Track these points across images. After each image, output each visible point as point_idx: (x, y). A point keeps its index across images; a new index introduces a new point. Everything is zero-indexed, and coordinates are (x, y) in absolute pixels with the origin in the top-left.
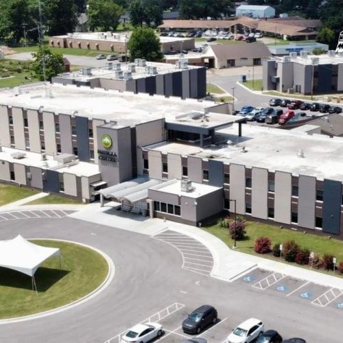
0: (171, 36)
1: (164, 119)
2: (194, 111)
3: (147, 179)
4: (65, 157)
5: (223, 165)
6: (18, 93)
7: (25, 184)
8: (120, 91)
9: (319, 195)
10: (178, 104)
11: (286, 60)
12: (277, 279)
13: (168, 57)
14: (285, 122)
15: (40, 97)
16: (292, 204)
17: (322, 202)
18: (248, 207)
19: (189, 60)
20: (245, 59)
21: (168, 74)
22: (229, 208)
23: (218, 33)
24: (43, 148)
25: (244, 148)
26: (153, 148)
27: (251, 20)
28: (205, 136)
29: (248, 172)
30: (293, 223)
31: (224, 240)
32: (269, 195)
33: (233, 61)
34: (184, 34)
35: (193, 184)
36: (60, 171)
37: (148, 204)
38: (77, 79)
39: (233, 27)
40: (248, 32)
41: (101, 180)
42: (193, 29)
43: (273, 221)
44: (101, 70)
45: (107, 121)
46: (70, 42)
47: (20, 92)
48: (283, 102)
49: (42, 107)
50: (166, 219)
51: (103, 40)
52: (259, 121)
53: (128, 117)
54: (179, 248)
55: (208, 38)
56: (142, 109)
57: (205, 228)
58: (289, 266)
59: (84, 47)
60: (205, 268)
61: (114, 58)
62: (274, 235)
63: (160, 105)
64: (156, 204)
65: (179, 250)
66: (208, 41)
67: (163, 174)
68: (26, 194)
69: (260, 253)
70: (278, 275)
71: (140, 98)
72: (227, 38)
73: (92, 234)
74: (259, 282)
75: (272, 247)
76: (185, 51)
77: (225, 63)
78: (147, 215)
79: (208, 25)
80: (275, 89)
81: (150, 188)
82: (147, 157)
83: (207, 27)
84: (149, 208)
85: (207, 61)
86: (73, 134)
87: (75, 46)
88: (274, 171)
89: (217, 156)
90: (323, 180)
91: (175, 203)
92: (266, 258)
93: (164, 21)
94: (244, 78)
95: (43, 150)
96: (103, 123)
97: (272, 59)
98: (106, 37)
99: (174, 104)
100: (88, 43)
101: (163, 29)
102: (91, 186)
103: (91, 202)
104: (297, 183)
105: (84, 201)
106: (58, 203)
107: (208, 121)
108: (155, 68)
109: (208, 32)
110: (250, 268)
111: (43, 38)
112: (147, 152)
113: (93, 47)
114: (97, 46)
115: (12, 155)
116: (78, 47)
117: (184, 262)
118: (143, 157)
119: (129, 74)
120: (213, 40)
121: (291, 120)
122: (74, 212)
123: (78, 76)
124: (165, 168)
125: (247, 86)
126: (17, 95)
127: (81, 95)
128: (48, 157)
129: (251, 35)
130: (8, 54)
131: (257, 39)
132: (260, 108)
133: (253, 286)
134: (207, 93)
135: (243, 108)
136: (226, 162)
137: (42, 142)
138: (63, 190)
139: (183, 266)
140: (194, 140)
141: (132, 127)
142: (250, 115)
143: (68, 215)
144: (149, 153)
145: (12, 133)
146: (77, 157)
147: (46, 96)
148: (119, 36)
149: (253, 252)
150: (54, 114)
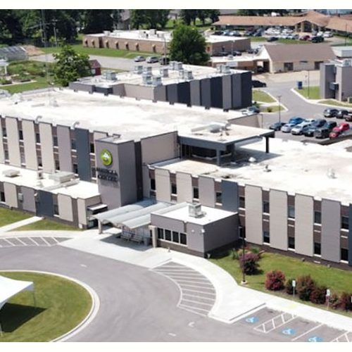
0: (226, 35)
1: (177, 132)
2: (213, 123)
3: (155, 202)
4: (62, 176)
5: (238, 186)
6: (18, 101)
7: (16, 206)
8: (137, 99)
9: (345, 222)
10: (201, 114)
11: (347, 63)
12: (285, 321)
13: (215, 60)
14: (337, 136)
15: (43, 105)
16: (314, 232)
17: (347, 231)
18: (266, 236)
19: (239, 63)
20: (306, 62)
21: (206, 80)
22: (245, 237)
23: (281, 32)
24: (40, 165)
25: (267, 167)
26: (162, 165)
27: (323, 16)
28: (222, 153)
29: (266, 195)
30: (316, 255)
31: (233, 274)
32: (289, 222)
33: (291, 64)
34: (241, 33)
35: (203, 209)
36: (55, 192)
37: (151, 231)
38: (97, 85)
39: (299, 24)
40: (317, 30)
41: (101, 203)
42: (253, 26)
43: (293, 252)
44: (129, 75)
45: (109, 134)
46: (106, 41)
47: (22, 100)
48: (340, 113)
49: (40, 117)
50: (171, 249)
51: (145, 39)
52: (307, 135)
53: (137, 129)
54: (179, 282)
55: (269, 37)
56: (156, 120)
57: (215, 260)
58: (302, 305)
59: (122, 47)
60: (204, 307)
61: (155, 60)
62: (294, 268)
63: (179, 115)
64: (159, 231)
65: (178, 285)
66: (269, 41)
67: (172, 196)
68: (16, 218)
69: (272, 290)
70: (288, 316)
71: (158, 108)
72: (291, 37)
73: (83, 265)
74: (263, 325)
75: (285, 283)
76: (238, 53)
77: (282, 67)
78: (150, 244)
79: (271, 22)
80: (334, 98)
81: (153, 213)
82: (154, 177)
83: (270, 24)
84: (151, 236)
85: (261, 64)
86: (73, 148)
87: (113, 46)
88: (293, 194)
89: (234, 176)
90: (348, 205)
91: (180, 231)
92: (278, 296)
93: (220, 17)
94: (300, 84)
95: (40, 167)
96: (105, 136)
97: (332, 63)
98: (147, 35)
99: (195, 114)
100: (126, 43)
101: (218, 27)
102: (88, 210)
103: (89, 228)
104: (320, 208)
105: (81, 227)
106: (50, 229)
107: (228, 134)
108: (190, 72)
109: (269, 31)
110: (256, 308)
111: (77, 37)
112: (153, 170)
113: (132, 47)
114: (137, 46)
115: (4, 173)
116: (115, 47)
117: (181, 299)
118: (150, 176)
119: (159, 79)
120: (274, 39)
121: (343, 134)
122: (66, 239)
123: (100, 81)
124: (174, 190)
125: (302, 94)
126: (16, 103)
127: (92, 103)
128: (45, 175)
129: (320, 34)
130: (35, 55)
131: (325, 39)
132: (311, 120)
133: (255, 329)
134: (253, 102)
135: (291, 120)
136: (241, 183)
137: (39, 158)
138: (58, 214)
139: (179, 303)
140: (211, 157)
141: (136, 141)
142: (298, 127)
143: (59, 244)
144: (157, 172)
145: (5, 146)
146: (77, 175)
147: (50, 104)
148: (163, 35)
149: (264, 288)
150: (51, 125)
